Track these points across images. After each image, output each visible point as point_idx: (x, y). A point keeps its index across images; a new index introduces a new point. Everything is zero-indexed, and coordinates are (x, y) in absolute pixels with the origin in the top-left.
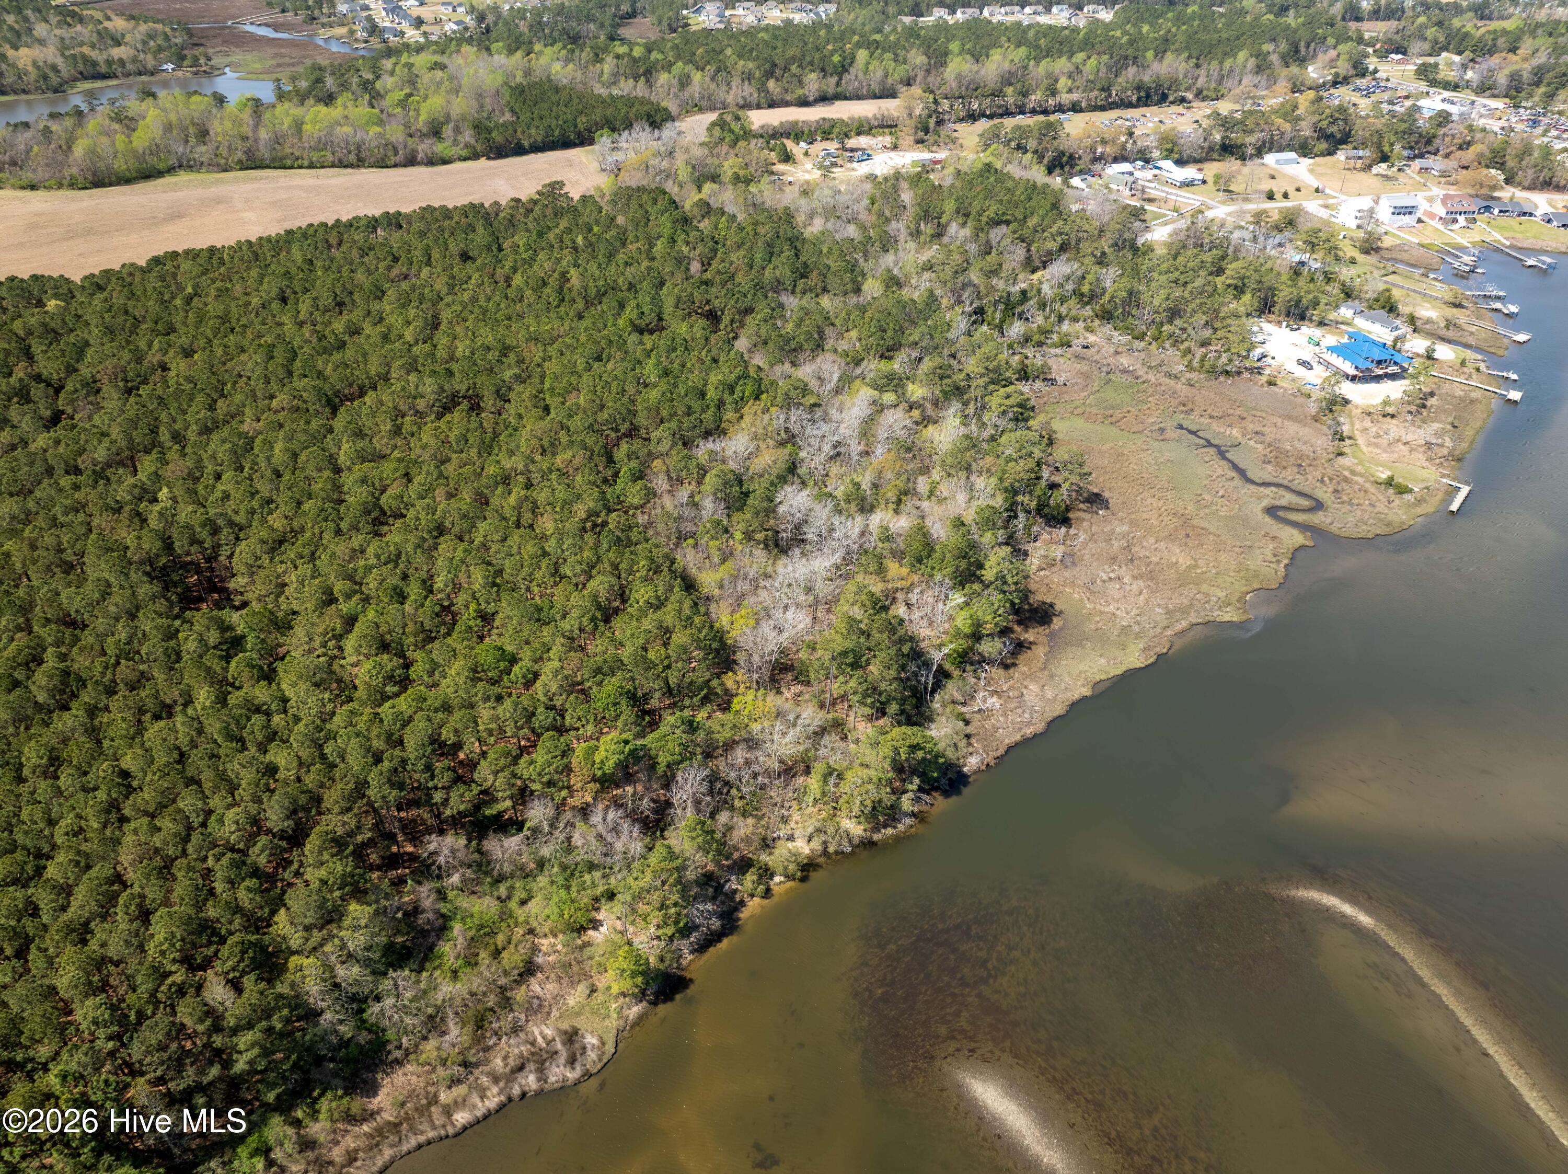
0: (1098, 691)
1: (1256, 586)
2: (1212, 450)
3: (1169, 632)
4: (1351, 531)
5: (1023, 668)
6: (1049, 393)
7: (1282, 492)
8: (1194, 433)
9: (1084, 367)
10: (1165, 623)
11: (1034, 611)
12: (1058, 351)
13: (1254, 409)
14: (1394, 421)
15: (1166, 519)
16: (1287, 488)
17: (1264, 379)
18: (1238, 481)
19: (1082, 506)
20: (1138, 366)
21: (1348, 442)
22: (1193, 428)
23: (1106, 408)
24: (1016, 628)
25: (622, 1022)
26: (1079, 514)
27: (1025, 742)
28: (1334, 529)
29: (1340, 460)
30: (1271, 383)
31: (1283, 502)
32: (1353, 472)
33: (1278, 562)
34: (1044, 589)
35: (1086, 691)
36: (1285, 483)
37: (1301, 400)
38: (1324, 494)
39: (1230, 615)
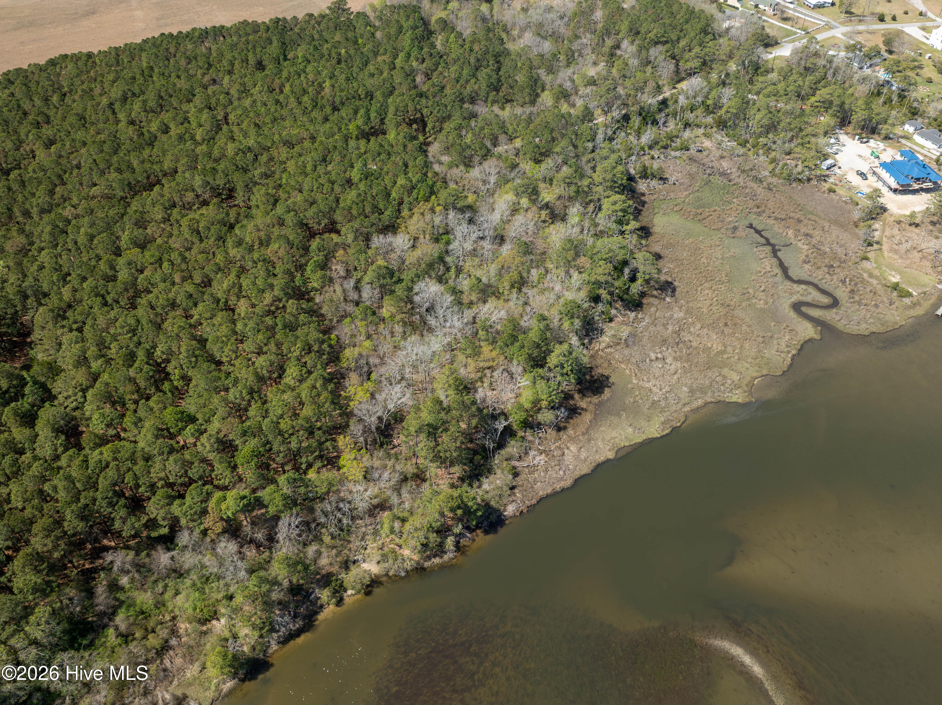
0: (620, 455)
1: (765, 372)
2: (768, 249)
3: (687, 409)
4: (853, 329)
5: (571, 432)
6: (661, 191)
7: (811, 289)
8: (758, 232)
9: (694, 169)
10: (687, 400)
11: (593, 381)
12: (678, 154)
13: (812, 213)
14: (917, 230)
15: (714, 308)
16: (816, 286)
17: (827, 186)
18: (780, 277)
19: (655, 293)
20: (734, 170)
21: (876, 246)
22: (759, 228)
23: (699, 207)
24: (577, 396)
25: (217, 694)
26: (651, 300)
27: (555, 494)
28: (840, 326)
29: (864, 262)
30: (831, 191)
31: (809, 299)
32: (871, 275)
33: (789, 352)
34: (605, 365)
35: (611, 455)
36: (816, 281)
37: (850, 207)
38: (841, 293)
39: (738, 397)
